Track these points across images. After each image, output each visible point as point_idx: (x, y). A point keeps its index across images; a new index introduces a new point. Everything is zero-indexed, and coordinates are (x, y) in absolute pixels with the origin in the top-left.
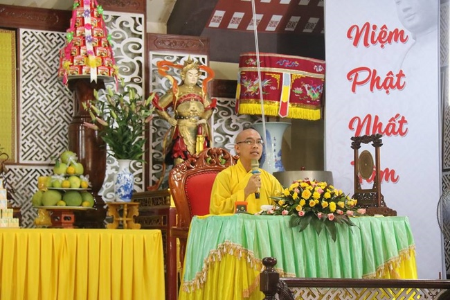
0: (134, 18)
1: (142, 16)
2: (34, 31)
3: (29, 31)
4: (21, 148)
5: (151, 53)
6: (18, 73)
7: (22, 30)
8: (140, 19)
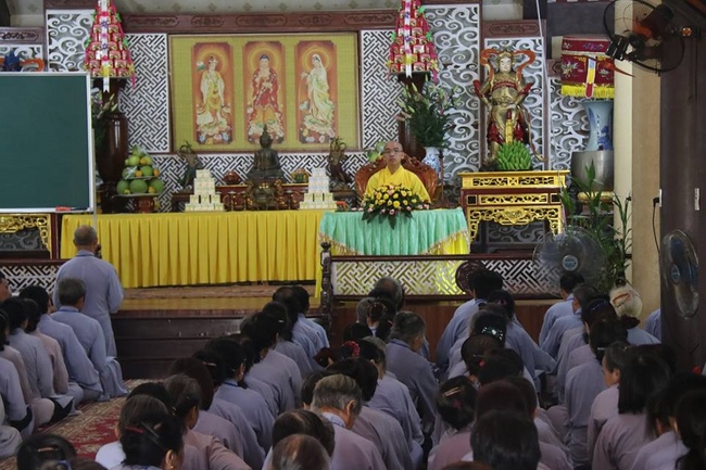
0: (469, 9)
1: (477, 6)
2: (374, 32)
3: (369, 32)
4: (364, 136)
5: (486, 40)
6: (360, 70)
7: (363, 32)
8: (475, 9)
